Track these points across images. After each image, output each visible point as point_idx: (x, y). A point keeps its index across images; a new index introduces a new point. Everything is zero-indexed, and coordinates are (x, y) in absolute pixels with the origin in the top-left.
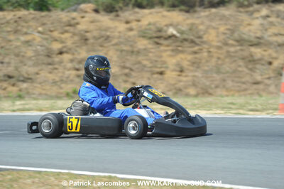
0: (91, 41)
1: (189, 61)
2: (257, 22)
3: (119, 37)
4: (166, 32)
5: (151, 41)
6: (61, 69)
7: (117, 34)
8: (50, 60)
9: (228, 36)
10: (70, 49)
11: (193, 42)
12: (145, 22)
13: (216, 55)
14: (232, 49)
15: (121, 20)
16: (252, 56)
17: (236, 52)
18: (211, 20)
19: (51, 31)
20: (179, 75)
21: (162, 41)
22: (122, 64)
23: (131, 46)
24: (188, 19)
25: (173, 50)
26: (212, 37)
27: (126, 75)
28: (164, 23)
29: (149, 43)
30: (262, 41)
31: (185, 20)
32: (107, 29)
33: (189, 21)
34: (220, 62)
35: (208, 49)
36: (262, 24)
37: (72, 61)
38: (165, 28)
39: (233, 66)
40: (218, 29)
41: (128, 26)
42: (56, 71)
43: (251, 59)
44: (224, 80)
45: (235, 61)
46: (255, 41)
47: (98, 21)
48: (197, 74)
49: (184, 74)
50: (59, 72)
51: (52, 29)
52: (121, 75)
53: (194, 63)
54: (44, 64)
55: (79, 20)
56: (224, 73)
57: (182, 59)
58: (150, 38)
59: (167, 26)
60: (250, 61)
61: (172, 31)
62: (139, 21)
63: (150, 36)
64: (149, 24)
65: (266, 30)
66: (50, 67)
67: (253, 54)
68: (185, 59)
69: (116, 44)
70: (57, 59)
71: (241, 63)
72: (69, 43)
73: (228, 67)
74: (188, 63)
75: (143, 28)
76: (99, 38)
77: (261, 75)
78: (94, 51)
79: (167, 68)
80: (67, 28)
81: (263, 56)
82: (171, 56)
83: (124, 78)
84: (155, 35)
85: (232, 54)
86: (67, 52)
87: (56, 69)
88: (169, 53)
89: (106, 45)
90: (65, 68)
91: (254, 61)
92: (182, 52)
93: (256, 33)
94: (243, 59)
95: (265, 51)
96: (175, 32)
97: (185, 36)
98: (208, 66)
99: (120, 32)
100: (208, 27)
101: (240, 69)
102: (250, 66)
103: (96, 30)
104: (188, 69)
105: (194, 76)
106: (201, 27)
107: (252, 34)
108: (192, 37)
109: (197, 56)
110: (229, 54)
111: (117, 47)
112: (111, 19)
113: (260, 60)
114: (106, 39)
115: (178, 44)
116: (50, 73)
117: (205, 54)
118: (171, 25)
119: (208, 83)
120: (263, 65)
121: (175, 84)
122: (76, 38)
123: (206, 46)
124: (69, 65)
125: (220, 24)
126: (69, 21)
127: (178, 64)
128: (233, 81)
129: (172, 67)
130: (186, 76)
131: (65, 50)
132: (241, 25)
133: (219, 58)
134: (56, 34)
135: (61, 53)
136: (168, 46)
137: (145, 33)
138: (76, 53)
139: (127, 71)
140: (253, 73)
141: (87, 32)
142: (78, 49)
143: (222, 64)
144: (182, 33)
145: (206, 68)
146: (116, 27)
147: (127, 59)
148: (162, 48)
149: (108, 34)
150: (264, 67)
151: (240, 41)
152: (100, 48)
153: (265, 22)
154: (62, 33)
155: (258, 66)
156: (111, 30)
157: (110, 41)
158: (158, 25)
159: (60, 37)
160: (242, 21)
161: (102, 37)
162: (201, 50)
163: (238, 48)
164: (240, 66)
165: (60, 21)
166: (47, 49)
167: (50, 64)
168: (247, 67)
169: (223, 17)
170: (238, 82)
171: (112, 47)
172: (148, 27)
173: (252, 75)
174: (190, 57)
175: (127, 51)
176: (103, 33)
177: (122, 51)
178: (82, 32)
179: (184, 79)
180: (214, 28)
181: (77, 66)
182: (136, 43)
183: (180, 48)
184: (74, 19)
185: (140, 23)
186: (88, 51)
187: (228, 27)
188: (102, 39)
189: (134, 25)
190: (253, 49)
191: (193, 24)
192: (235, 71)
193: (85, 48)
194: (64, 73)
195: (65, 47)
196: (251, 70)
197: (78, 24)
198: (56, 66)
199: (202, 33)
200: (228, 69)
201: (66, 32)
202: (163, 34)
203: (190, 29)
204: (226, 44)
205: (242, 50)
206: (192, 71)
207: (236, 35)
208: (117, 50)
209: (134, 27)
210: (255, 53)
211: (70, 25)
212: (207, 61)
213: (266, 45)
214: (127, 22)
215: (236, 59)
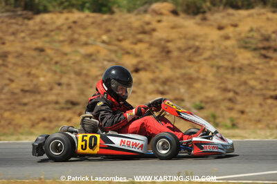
0: (175, 54)
3: (213, 49)
5: (257, 54)
6: (140, 93)
7: (209, 44)
10: (149, 65)
12: (244, 28)
15: (211, 25)
19: (120, 41)
21: (271, 54)
22: (222, 85)
23: (230, 61)
27: (230, 100)
28: (272, 30)
29: (254, 57)
32: (194, 38)
37: (153, 81)
38: (274, 36)
41: (222, 33)
47: (182, 27)
50: (138, 97)
51: (121, 38)
52: (223, 100)
55: (155, 25)
58: (255, 49)
62: (235, 26)
63: (254, 46)
64: (251, 30)
69: (209, 58)
72: (146, 57)
75: (243, 35)
76: (186, 50)
78: (180, 67)
80: (141, 36)
83: (229, 104)
84: (261, 45)
86: (145, 69)
87: (134, 92)
89: (195, 59)
90: (145, 91)
99: (212, 42)
103: (180, 38)
111: (210, 62)
112: (199, 24)
114: (195, 52)
122: (155, 50)
124: (151, 87)
126: (142, 26)
131: (141, 66)
134: (126, 44)
135: (137, 70)
137: (246, 43)
138: (157, 71)
139: (231, 95)
141: (168, 41)
142: (159, 65)
146: (206, 35)
147: (228, 79)
148: (273, 63)
149: (197, 44)
152: (190, 64)
154: (136, 44)
156: (200, 39)
157: (201, 55)
158: (263, 32)
159: (132, 49)
161: (190, 48)
165: (129, 27)
171: (204, 62)
172: (250, 35)
175: (227, 68)
176: (191, 43)
177: (218, 68)
178: (163, 42)
181: (161, 89)
182: (235, 56)
184: (148, 23)
185: (238, 29)
186: (174, 67)
188: (191, 51)
189: (230, 31)
193: (168, 63)
194: (144, 97)
195: (141, 62)
197: (154, 30)
201: (140, 41)
202: (272, 44)
208: (212, 66)
209: (231, 35)
211: (144, 32)
214: (220, 28)
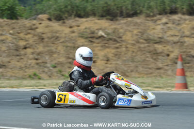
0: (46, 40)
1: (113, 53)
2: (159, 27)
3: (65, 37)
4: (97, 33)
5: (87, 40)
6: (25, 59)
7: (63, 35)
8: (18, 53)
9: (139, 36)
10: (32, 45)
11: (115, 40)
12: (82, 27)
13: (131, 50)
14: (142, 46)
15: (66, 26)
16: (156, 50)
17: (144, 47)
18: (128, 26)
19: (19, 33)
20: (106, 63)
21: (94, 40)
22: (67, 56)
23: (74, 43)
24: (112, 25)
25: (102, 46)
26: (128, 37)
27: (70, 63)
28: (96, 28)
29: (86, 42)
30: (162, 40)
31: (110, 26)
32: (56, 32)
33: (113, 27)
34: (134, 54)
35: (126, 45)
36: (162, 29)
37: (33, 53)
38: (97, 31)
39: (143, 57)
40: (132, 31)
41: (71, 29)
42: (22, 60)
43: (155, 52)
44: (137, 67)
45: (144, 54)
46: (158, 40)
47: (51, 26)
48: (118, 62)
49: (109, 62)
50: (24, 61)
51: (19, 32)
52: (67, 63)
53: (116, 55)
54: (13, 55)
55: (38, 25)
56: (137, 62)
57: (108, 52)
58: (87, 38)
59: (98, 29)
60: (154, 54)
61: (101, 33)
62: (78, 26)
63: (86, 36)
64: (86, 28)
65: (165, 32)
66: (18, 57)
67: (156, 49)
68: (110, 52)
69: (63, 42)
70: (22, 52)
71: (148, 55)
72: (31, 41)
73: (139, 57)
74: (112, 55)
75: (82, 31)
76: (51, 38)
77: (162, 63)
78: (48, 46)
79: (98, 58)
80: (30, 31)
81: (163, 50)
82: (100, 50)
83: (69, 65)
84: (89, 36)
85: (143, 49)
86: (29, 48)
87: (22, 59)
88: (99, 48)
89: (56, 43)
90: (28, 58)
91: (157, 53)
92: (108, 47)
93: (159, 35)
94: (150, 52)
95: (165, 47)
96: (103, 34)
97: (110, 37)
98: (126, 57)
99: (65, 34)
100: (126, 31)
101: (147, 59)
102: (154, 57)
103: (50, 32)
104: (112, 59)
105: (117, 64)
106: (121, 31)
107: (156, 35)
108: (115, 37)
109: (119, 50)
110: (140, 49)
111: (64, 44)
112: (60, 25)
113: (161, 53)
114: (56, 39)
115: (105, 42)
116: (18, 61)
117: (124, 49)
118: (101, 29)
119: (126, 69)
120: (163, 56)
121: (103, 69)
122: (36, 38)
123: (124, 43)
124: (31, 56)
125: (134, 29)
126: (31, 26)
127: (105, 56)
128: (143, 67)
129: (101, 58)
130: (111, 64)
131: (28, 46)
132: (148, 29)
133: (133, 52)
134: (22, 35)
135: (25, 48)
136: (98, 43)
137: (83, 35)
138: (36, 48)
139: (70, 60)
140: (156, 62)
141: (43, 34)
142: (37, 45)
143: (135, 56)
144: (108, 34)
145: (125, 59)
146: (63, 31)
147: (71, 52)
148: (95, 45)
149: (58, 35)
150: (164, 58)
151: (148, 40)
152: (53, 45)
153: (164, 27)
154: (26, 35)
155: (160, 57)
156: (60, 32)
157: (59, 40)
158: (92, 29)
159: (24, 37)
160: (149, 26)
161: (54, 37)
162: (121, 46)
163: (147, 45)
164: (147, 57)
165: (24, 26)
166: (16, 45)
167: (18, 56)
168: (152, 58)
169: (136, 24)
170: (146, 68)
171: (60, 44)
172: (85, 31)
173: (156, 63)
174: (114, 51)
175: (71, 47)
176: (54, 34)
177: (67, 47)
178: (40, 34)
179: (110, 66)
180: (130, 31)
181: (36, 57)
182: (76, 41)
183: (107, 45)
184: (34, 25)
185: (79, 28)
186: (44, 47)
187: (140, 31)
188: (54, 38)
189: (75, 29)
190: (156, 46)
191: (115, 28)
192: (144, 60)
193: (41, 44)
194: (27, 61)
195: (28, 44)
196: (155, 59)
197: (37, 28)
198: (22, 57)
199: (121, 34)
200: (139, 59)
201: (29, 33)
202: (95, 35)
203: (114, 32)
204: (138, 42)
205: (149, 46)
206: (115, 60)
207: (145, 36)
208: (64, 46)
209: (75, 31)
210: (158, 48)
211: (31, 29)
212: (126, 54)
213: (165, 43)
214: (71, 27)
215: (145, 52)
